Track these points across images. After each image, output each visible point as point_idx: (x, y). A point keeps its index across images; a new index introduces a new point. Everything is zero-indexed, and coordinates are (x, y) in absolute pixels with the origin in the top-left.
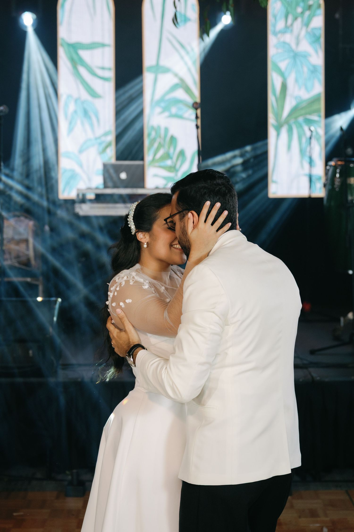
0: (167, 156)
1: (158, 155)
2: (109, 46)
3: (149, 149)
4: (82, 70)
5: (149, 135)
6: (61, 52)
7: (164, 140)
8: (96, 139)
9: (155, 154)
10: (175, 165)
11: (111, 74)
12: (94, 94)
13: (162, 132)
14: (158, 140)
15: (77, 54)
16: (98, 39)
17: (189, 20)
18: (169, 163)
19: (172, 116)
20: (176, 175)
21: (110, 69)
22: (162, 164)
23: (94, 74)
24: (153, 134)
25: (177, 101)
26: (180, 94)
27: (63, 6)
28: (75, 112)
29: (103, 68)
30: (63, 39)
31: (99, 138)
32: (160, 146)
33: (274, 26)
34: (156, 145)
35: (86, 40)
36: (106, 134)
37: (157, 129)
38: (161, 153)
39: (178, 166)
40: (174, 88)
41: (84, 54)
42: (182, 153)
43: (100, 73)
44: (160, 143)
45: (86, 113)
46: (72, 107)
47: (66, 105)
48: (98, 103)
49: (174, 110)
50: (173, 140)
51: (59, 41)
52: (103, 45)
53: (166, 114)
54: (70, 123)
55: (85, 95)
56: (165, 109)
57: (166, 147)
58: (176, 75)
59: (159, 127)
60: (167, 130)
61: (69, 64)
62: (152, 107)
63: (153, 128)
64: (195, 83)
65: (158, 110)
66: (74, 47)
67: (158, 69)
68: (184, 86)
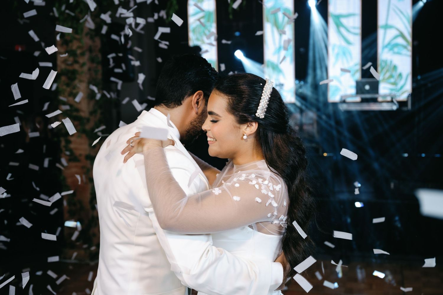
0: (391, 76)
1: (386, 76)
2: (358, 15)
4: (343, 30)
5: (381, 65)
6: (331, 20)
7: (390, 67)
9: (384, 75)
10: (396, 81)
11: (359, 31)
12: (348, 42)
13: (389, 63)
15: (339, 21)
16: (351, 11)
18: (392, 80)
19: (395, 53)
20: (397, 87)
21: (358, 28)
22: (389, 81)
23: (348, 31)
24: (383, 64)
25: (397, 45)
26: (400, 41)
28: (339, 53)
29: (354, 28)
30: (332, 13)
32: (387, 71)
35: (344, 12)
36: (356, 65)
37: (385, 62)
38: (388, 75)
40: (396, 37)
41: (344, 21)
42: (400, 75)
43: (352, 30)
44: (387, 69)
45: (344, 53)
46: (336, 50)
47: (333, 49)
48: (351, 48)
49: (396, 50)
50: (395, 67)
51: (329, 14)
52: (354, 15)
53: (391, 52)
55: (343, 43)
56: (391, 49)
57: (391, 71)
58: (398, 30)
60: (391, 62)
62: (383, 49)
63: (383, 61)
64: (409, 33)
65: (386, 50)
66: (338, 17)
67: (387, 27)
68: (402, 35)
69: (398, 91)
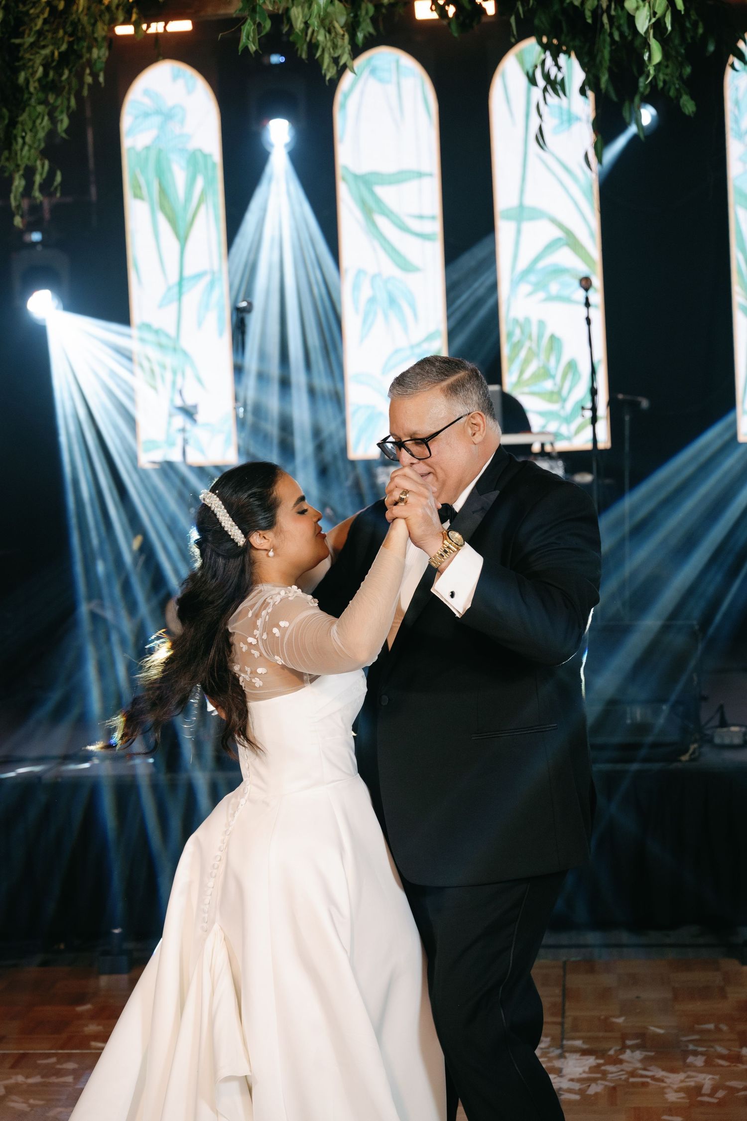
0: (545, 373)
1: (527, 374)
2: (431, 175)
3: (512, 360)
4: (381, 221)
5: (510, 335)
6: (344, 192)
7: (538, 345)
8: (412, 347)
9: (522, 372)
10: (561, 389)
11: (436, 227)
12: (406, 266)
13: (534, 330)
14: (527, 344)
15: (373, 193)
16: (410, 164)
17: (578, 119)
18: (548, 385)
19: (550, 298)
20: (563, 407)
21: (433, 218)
22: (535, 389)
23: (403, 228)
24: (518, 332)
25: (558, 271)
26: (565, 257)
27: (343, 106)
28: (372, 300)
29: (421, 217)
30: (345, 168)
31: (419, 345)
32: (532, 354)
33: (737, 121)
34: (523, 354)
35: (388, 167)
36: (430, 338)
37: (524, 325)
38: (533, 367)
39: (565, 392)
40: (551, 247)
41: (386, 193)
42: (572, 366)
43: (416, 225)
44: (530, 349)
45: (392, 301)
46: (366, 292)
47: (356, 287)
48: (413, 281)
49: (554, 288)
50: (555, 342)
51: (340, 172)
52: (420, 175)
53: (541, 295)
54: (365, 321)
55: (389, 269)
56: (540, 286)
57: (543, 356)
58: (554, 221)
59: (528, 320)
60: (542, 324)
61: (358, 214)
62: (515, 284)
63: (516, 321)
64: (592, 235)
65: (525, 288)
66: (367, 181)
67: (522, 213)
68: (571, 241)
69: (568, 420)
